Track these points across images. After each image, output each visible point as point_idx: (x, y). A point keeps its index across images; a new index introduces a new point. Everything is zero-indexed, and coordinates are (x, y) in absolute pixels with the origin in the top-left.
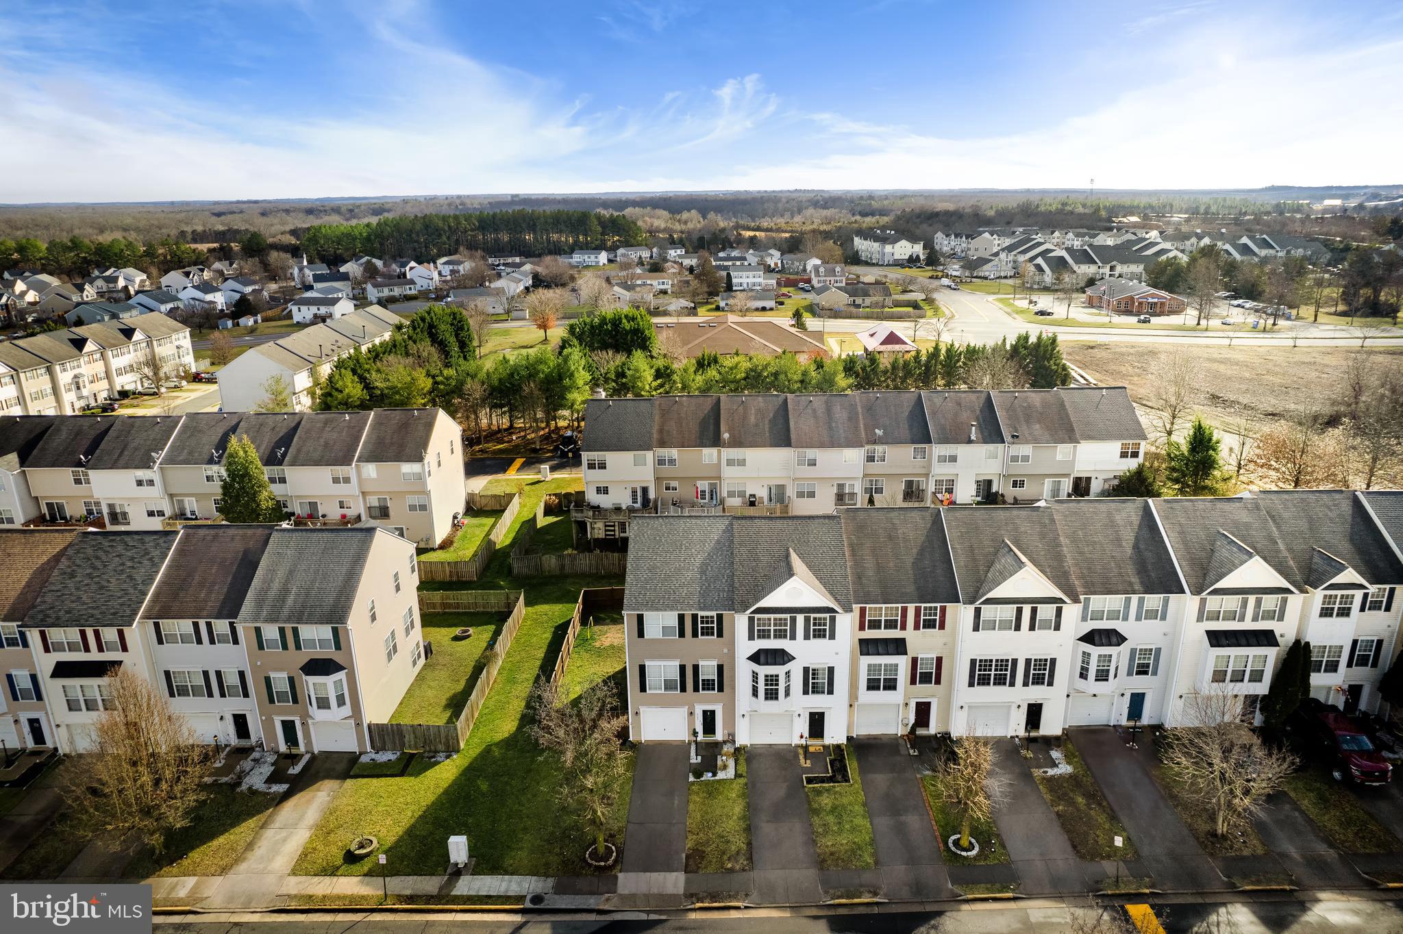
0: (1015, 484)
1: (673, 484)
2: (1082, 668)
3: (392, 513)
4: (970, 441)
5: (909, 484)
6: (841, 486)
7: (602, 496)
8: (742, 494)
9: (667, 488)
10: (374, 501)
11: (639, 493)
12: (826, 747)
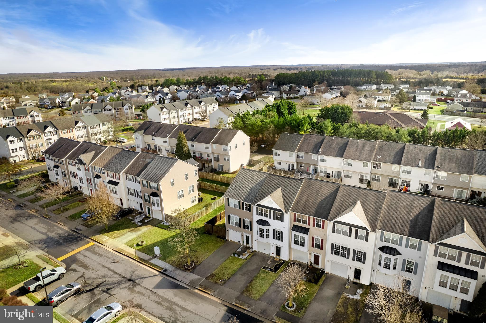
0: (438, 188)
1: (303, 165)
2: (379, 260)
3: (220, 160)
4: (418, 166)
5: (392, 180)
6: (362, 176)
7: (279, 165)
8: (325, 172)
9: (301, 166)
10: (216, 156)
11: (291, 166)
12: (280, 260)
